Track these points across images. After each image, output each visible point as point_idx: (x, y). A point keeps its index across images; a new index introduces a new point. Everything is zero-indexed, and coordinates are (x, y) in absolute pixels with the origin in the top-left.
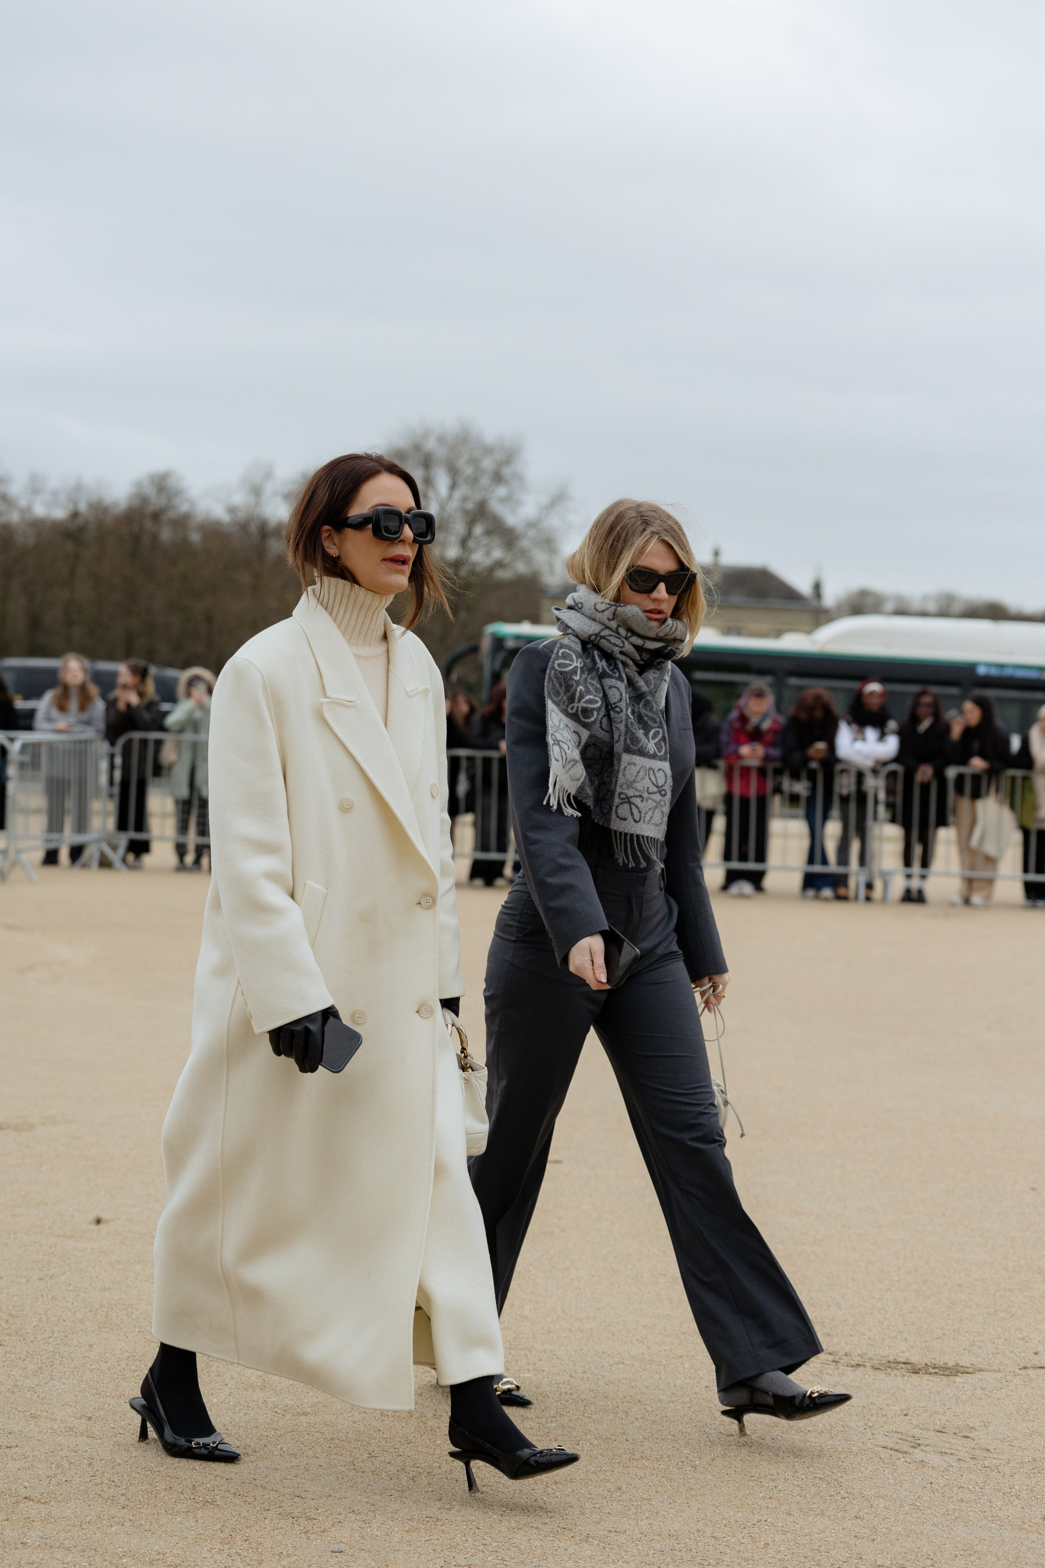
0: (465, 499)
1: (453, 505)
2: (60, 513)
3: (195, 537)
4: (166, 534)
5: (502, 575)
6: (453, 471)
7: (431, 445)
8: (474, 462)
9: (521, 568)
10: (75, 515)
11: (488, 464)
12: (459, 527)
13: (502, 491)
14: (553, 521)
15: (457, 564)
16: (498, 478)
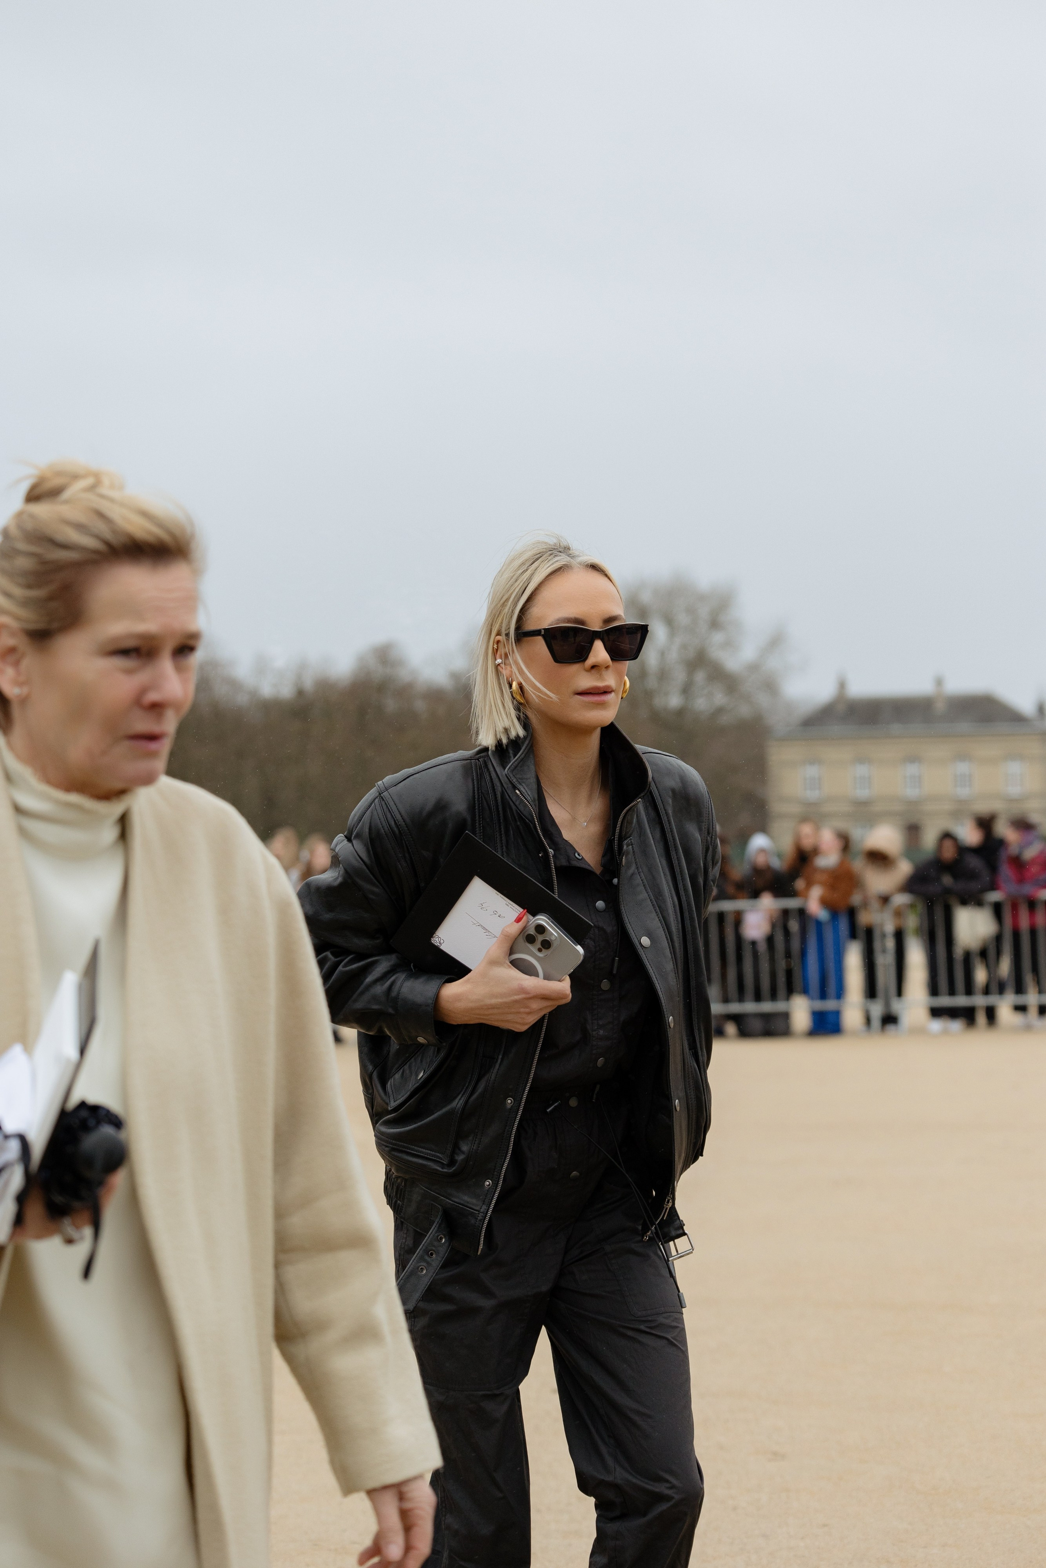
0: (684, 647)
1: (673, 655)
2: (286, 692)
3: (420, 706)
4: (391, 705)
5: (724, 719)
6: (669, 621)
7: (646, 597)
8: (691, 611)
9: (744, 711)
10: (300, 693)
11: (704, 612)
12: (679, 675)
13: (718, 638)
14: (773, 663)
15: (680, 712)
16: (715, 624)
